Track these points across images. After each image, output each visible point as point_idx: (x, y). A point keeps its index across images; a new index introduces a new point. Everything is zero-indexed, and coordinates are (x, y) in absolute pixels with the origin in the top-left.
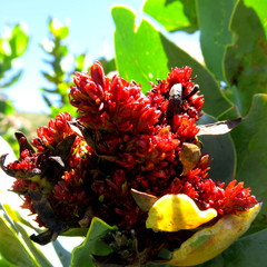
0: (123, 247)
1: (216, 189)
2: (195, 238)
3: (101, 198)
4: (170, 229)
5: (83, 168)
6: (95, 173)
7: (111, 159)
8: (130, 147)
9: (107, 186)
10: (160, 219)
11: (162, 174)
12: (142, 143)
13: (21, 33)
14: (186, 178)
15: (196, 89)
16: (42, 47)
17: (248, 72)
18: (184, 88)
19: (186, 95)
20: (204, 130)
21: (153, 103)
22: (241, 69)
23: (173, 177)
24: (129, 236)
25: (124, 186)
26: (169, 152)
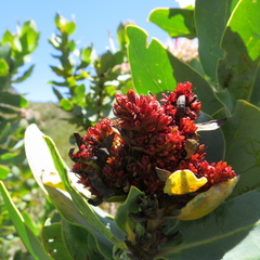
0: (149, 207)
1: (210, 167)
2: (196, 199)
3: (135, 174)
4: (179, 193)
5: (120, 155)
6: (129, 158)
7: (140, 149)
8: (152, 141)
9: (138, 167)
10: (173, 186)
11: (173, 158)
12: (161, 139)
13: (31, 30)
14: (189, 161)
15: (195, 99)
16: (50, 43)
17: (235, 79)
18: (187, 98)
19: (188, 103)
20: (201, 127)
21: (166, 111)
22: (230, 76)
23: (180, 160)
24: (152, 198)
25: (149, 166)
26: (178, 144)
